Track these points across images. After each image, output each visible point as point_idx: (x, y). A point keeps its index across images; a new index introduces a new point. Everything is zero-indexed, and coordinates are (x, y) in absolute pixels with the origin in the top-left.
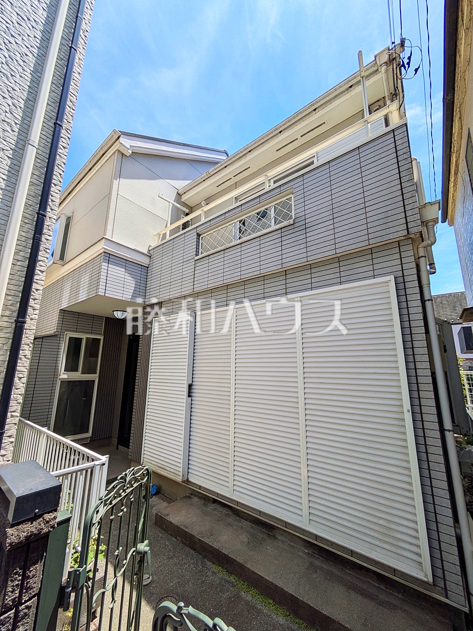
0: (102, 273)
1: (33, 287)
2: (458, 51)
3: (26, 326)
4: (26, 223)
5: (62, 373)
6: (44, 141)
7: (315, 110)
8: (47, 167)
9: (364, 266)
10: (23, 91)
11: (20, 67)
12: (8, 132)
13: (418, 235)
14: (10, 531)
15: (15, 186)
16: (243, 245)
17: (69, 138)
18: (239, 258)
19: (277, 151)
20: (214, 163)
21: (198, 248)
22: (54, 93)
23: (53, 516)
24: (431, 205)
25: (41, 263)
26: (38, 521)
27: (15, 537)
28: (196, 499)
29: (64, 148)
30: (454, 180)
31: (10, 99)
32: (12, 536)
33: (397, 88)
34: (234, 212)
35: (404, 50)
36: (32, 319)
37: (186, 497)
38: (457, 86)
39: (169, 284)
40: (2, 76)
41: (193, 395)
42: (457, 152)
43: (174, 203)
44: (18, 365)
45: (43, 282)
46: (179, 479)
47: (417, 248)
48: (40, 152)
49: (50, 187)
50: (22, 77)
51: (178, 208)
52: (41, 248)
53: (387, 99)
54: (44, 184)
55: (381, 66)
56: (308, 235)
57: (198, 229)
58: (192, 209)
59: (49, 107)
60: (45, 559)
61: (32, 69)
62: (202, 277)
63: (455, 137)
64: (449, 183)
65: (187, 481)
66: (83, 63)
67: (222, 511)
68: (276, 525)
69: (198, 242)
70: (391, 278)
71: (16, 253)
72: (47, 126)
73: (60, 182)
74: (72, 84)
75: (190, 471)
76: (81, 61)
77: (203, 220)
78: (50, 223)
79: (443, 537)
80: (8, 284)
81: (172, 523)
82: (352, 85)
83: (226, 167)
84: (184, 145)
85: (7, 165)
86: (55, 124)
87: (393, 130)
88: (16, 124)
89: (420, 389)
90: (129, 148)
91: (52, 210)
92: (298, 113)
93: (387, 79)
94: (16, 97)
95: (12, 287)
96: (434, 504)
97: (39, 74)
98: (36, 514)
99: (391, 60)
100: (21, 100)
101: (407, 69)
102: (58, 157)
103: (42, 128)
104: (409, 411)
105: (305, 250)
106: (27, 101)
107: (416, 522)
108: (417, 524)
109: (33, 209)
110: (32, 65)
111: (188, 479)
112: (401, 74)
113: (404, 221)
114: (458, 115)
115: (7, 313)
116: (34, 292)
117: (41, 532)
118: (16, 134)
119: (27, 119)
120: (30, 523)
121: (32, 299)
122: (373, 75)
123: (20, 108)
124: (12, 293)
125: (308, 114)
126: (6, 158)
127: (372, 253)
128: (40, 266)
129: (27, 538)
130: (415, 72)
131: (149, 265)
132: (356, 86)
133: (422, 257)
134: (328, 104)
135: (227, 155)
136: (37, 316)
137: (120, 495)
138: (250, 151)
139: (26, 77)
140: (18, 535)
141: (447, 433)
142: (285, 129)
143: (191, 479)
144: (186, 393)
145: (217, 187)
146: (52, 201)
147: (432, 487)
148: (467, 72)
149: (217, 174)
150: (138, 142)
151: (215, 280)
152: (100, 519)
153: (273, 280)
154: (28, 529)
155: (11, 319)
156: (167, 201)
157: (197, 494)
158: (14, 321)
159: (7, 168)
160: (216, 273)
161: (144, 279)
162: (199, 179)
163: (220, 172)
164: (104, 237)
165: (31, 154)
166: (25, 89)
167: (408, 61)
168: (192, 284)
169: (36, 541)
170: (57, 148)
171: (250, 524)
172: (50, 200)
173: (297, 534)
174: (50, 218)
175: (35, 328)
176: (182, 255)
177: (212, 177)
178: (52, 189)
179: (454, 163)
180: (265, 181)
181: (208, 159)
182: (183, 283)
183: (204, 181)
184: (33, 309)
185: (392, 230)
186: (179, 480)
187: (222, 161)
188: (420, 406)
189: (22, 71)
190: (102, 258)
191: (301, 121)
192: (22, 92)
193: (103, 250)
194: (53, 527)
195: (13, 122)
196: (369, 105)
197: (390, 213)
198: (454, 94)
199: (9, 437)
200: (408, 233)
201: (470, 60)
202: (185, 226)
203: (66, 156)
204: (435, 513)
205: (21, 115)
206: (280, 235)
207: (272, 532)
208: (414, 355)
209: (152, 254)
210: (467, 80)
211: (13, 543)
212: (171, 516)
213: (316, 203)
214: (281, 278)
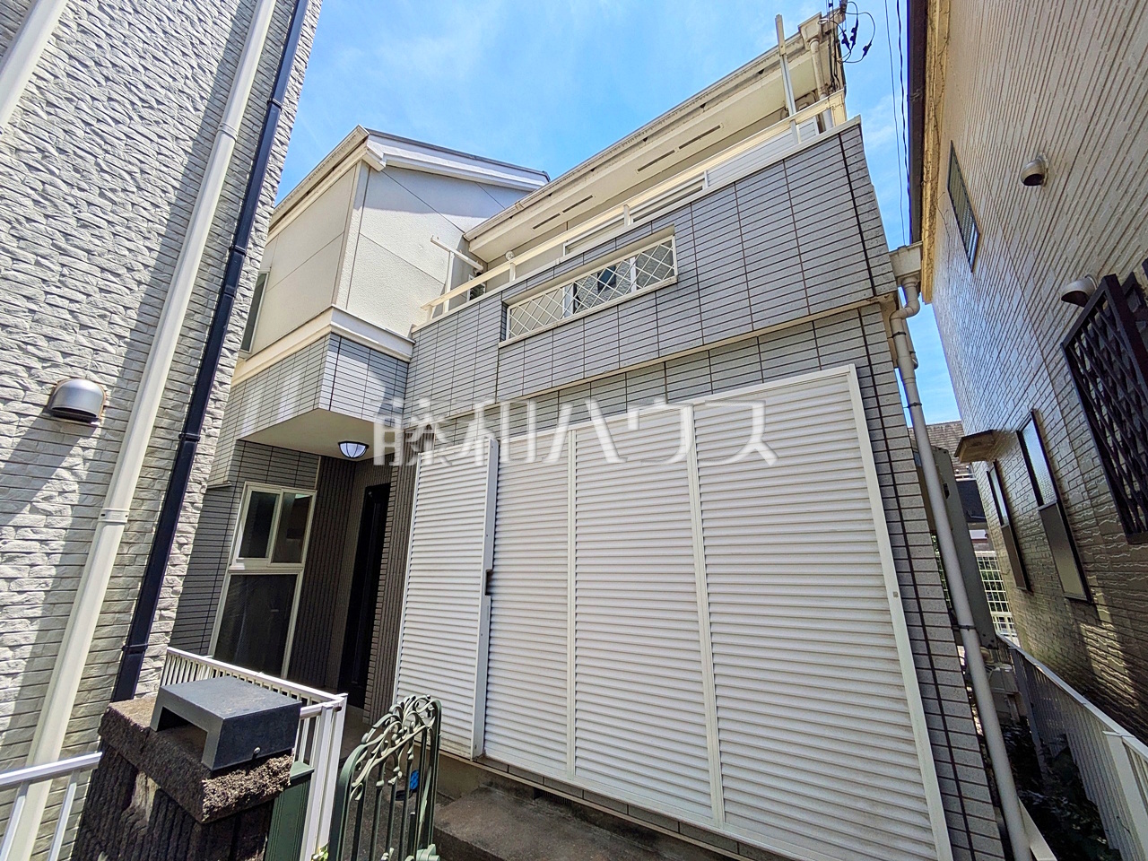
0: (326, 370)
1: (216, 379)
2: (929, 22)
3: (200, 448)
4: (209, 265)
5: (234, 560)
6: (248, 130)
7: (703, 106)
8: (252, 174)
9: (801, 350)
10: (217, 47)
11: (214, 9)
12: (188, 110)
13: (891, 298)
14: (209, 784)
15: (195, 201)
16: (586, 320)
17: (291, 129)
18: (581, 342)
19: (639, 170)
20: (527, 191)
21: (503, 328)
22: (268, 55)
23: (285, 763)
24: (908, 250)
25: (231, 336)
26: (259, 770)
27: (218, 797)
28: (499, 793)
29: (282, 144)
30: (930, 226)
31: (194, 57)
32: (213, 793)
33: (836, 76)
34: (570, 265)
35: (844, 19)
36: (208, 436)
37: (481, 790)
38: (930, 77)
39: (449, 392)
40: (184, 19)
41: (493, 590)
42: (932, 180)
43: (457, 253)
44: (180, 519)
45: (232, 370)
46: (469, 753)
47: (890, 320)
48: (241, 148)
49: (254, 206)
50: (216, 24)
51: (464, 262)
52: (234, 311)
53: (819, 93)
54: (245, 200)
55: (809, 41)
56: (703, 301)
57: (504, 295)
58: (487, 266)
59: (260, 75)
60: (266, 848)
61: (235, 13)
62: (512, 378)
63: (929, 156)
64: (921, 232)
65: (483, 758)
66: (319, 11)
67: (551, 811)
68: (660, 830)
69: (504, 317)
70: (851, 368)
71: (188, 316)
72: (255, 106)
73: (272, 199)
74: (300, 42)
75: (487, 737)
76: (316, 8)
77: (513, 280)
78: (251, 268)
79: (975, 825)
80: (170, 370)
81: (456, 839)
82: (763, 70)
83: (550, 195)
84: (476, 158)
85: (182, 164)
86: (270, 103)
87: (839, 134)
88: (202, 98)
89: (913, 556)
90: (382, 156)
91: (255, 245)
92: (675, 110)
93: (820, 63)
94: (204, 55)
95: (176, 376)
96: (953, 763)
97: (246, 23)
98: (255, 755)
99: (825, 34)
100: (213, 61)
101: (850, 46)
102: (271, 158)
103: (246, 109)
104: (896, 595)
105: (698, 326)
106: (223, 63)
107: (923, 800)
108: (926, 803)
109: (222, 241)
110: (235, 7)
111: (484, 754)
112: (840, 56)
113: (866, 274)
114: (933, 122)
115: (165, 422)
116: (216, 388)
117: (263, 791)
118: (202, 115)
119: (222, 92)
120: (244, 772)
121: (212, 399)
122: (796, 55)
123: (211, 73)
124: (177, 386)
125: (692, 112)
126: (182, 152)
127: (814, 330)
128: (230, 341)
129: (240, 800)
130: (863, 52)
131: (411, 359)
132: (770, 71)
133: (899, 333)
134: (726, 97)
135: (548, 180)
136: (218, 431)
137: (393, 744)
138: (592, 170)
139: (224, 26)
140: (223, 794)
141: (964, 632)
142: (652, 135)
143: (490, 754)
144: (481, 588)
145: (534, 228)
146: (257, 230)
147: (946, 731)
148: (944, 54)
149: (535, 207)
150: (397, 149)
151: (538, 382)
152: (362, 781)
153: (643, 379)
154: (239, 784)
155: (171, 434)
156: (446, 249)
157: (501, 782)
158: (177, 437)
159: (182, 169)
160: (537, 369)
161: (400, 384)
162: (503, 215)
163: (540, 203)
164: (333, 305)
165: (226, 149)
166: (220, 44)
167: (852, 34)
168: (494, 389)
169: (254, 809)
170: (270, 143)
171: (609, 833)
172: (253, 229)
173: (701, 844)
174: (251, 259)
175: (213, 452)
176: (475, 339)
177: (525, 212)
178: (258, 211)
179: (929, 199)
180: (624, 215)
181: (516, 184)
182: (476, 389)
183: (511, 217)
184: (213, 418)
185: (846, 290)
186: (467, 756)
187: (538, 188)
188: (915, 585)
189: (217, 14)
190: (327, 343)
191: (681, 122)
192: (215, 49)
193: (330, 329)
194: (283, 784)
195: (197, 95)
196: (796, 98)
197: (842, 263)
198: (924, 89)
199: (155, 657)
200: (875, 294)
201: (948, 37)
202: (475, 292)
203: (284, 157)
204: (957, 780)
205: (211, 84)
206: (653, 303)
207: (651, 846)
208: (897, 497)
209: (417, 340)
210: (944, 67)
211: (214, 807)
212: (453, 826)
213: (715, 250)
214: (656, 375)
